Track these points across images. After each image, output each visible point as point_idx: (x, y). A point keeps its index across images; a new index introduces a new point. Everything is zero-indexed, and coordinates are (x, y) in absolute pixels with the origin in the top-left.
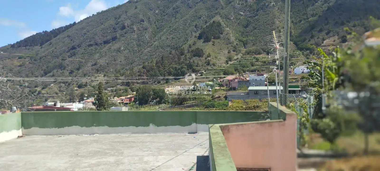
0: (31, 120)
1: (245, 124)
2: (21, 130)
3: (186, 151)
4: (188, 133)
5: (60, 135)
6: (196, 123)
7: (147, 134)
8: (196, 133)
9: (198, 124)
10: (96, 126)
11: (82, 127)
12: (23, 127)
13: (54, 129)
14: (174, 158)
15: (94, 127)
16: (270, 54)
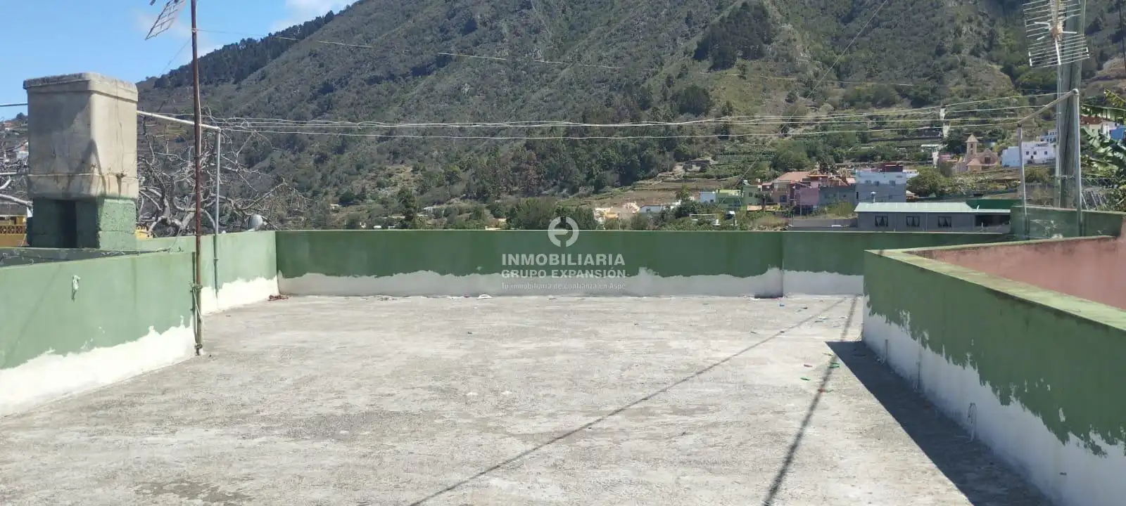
0: (304, 252)
1: (986, 247)
2: (275, 278)
3: (782, 332)
4: (756, 297)
5: (384, 297)
6: (781, 268)
7: (630, 298)
8: (782, 297)
9: (785, 268)
10: (482, 272)
11: (443, 273)
12: (280, 272)
13: (365, 278)
14: (757, 345)
15: (478, 275)
16: (1031, 54)
